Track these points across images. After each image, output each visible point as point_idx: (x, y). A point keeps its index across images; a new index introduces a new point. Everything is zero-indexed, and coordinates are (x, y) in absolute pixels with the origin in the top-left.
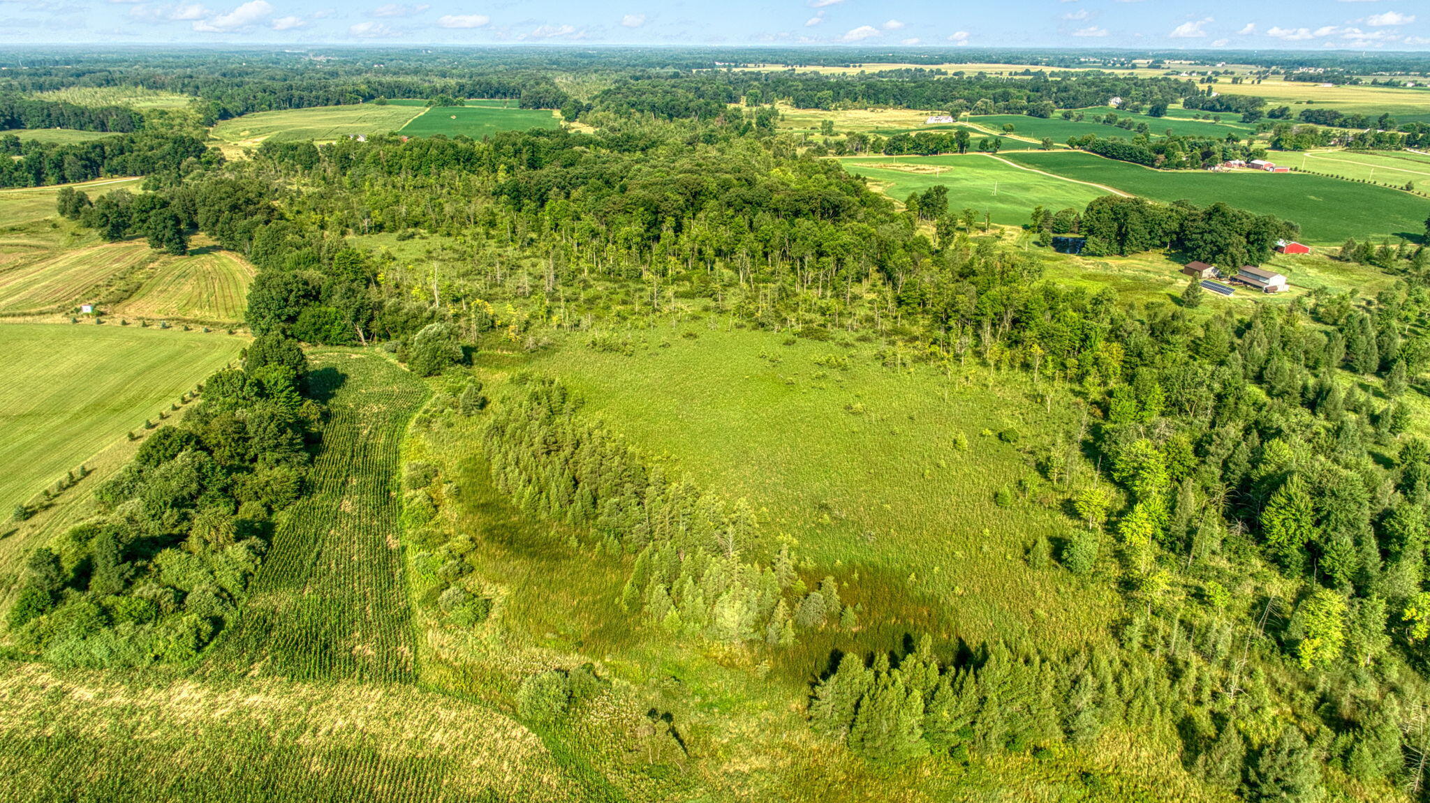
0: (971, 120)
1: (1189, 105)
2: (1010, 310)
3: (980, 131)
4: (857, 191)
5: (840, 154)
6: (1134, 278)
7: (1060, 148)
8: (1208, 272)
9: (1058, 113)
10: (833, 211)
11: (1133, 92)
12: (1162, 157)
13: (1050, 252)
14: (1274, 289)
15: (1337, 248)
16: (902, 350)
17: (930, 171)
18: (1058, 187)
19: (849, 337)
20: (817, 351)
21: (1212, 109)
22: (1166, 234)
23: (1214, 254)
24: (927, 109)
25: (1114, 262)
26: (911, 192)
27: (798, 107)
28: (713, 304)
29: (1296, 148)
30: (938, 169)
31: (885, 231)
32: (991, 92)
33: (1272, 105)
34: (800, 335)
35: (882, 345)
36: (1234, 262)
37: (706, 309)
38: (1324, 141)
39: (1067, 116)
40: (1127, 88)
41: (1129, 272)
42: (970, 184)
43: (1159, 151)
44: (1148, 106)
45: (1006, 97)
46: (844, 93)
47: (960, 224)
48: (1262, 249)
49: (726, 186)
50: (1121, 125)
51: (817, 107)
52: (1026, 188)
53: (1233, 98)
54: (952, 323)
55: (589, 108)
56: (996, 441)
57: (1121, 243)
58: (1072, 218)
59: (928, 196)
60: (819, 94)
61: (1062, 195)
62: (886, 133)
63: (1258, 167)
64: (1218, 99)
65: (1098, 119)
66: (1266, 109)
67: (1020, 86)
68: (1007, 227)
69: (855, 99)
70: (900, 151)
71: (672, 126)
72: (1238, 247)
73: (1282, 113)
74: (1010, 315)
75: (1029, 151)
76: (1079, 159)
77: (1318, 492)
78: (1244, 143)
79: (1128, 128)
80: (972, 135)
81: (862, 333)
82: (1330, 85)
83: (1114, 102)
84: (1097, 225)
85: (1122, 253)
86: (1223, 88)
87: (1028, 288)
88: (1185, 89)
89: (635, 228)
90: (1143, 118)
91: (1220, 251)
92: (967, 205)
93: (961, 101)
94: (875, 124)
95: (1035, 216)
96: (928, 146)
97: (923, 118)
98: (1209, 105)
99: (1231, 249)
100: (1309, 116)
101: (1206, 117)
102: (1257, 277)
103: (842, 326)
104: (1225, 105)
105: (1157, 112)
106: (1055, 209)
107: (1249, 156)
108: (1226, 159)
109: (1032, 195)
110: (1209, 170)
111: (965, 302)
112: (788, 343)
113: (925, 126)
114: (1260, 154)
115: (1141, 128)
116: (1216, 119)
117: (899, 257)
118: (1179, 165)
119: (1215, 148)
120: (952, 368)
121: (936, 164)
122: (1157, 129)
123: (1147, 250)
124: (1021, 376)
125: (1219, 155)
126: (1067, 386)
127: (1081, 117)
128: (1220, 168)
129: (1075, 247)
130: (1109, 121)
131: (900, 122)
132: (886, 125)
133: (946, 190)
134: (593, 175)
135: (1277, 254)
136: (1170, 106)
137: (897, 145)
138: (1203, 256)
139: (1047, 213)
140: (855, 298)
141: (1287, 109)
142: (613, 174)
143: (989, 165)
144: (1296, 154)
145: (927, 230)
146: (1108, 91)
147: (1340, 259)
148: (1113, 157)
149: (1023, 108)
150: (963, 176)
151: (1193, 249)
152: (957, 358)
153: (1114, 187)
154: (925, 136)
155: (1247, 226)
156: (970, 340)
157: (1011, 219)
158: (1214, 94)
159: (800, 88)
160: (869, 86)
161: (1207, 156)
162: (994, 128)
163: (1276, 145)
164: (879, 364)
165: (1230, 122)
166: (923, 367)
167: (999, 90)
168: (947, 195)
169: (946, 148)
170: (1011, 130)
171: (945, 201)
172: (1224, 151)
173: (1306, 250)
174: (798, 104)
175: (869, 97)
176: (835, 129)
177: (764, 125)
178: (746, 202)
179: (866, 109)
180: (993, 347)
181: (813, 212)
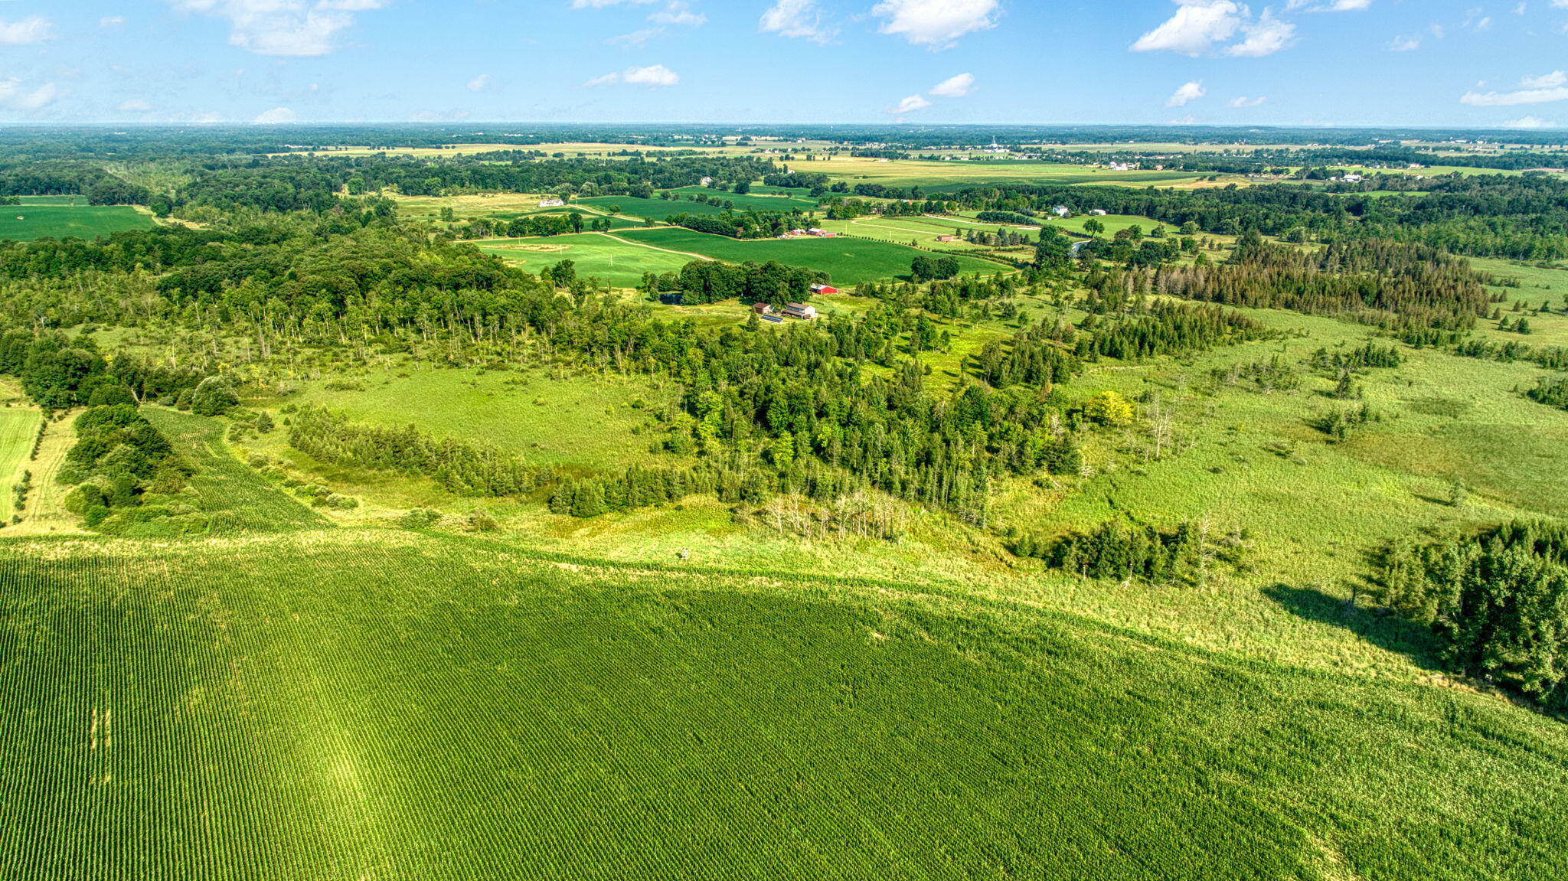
0: (580, 203)
1: (769, 182)
2: (632, 338)
3: (591, 212)
4: (498, 267)
5: (467, 238)
6: (717, 317)
7: (660, 226)
8: (767, 309)
9: (657, 193)
10: (486, 283)
11: (721, 172)
12: (741, 229)
13: (659, 304)
14: (808, 317)
15: (853, 289)
16: (564, 371)
17: (555, 250)
18: (661, 258)
19: (523, 366)
20: (502, 377)
21: (787, 185)
22: (739, 286)
23: (769, 296)
24: (535, 193)
25: (704, 308)
26: (543, 267)
27: (406, 194)
28: (410, 356)
29: (846, 217)
30: (560, 247)
31: (533, 295)
32: (594, 175)
33: (834, 180)
34: (487, 368)
35: (547, 368)
36: (782, 300)
37: (406, 359)
38: (867, 210)
39: (665, 196)
40: (717, 168)
41: (715, 314)
42: (591, 258)
43: (740, 224)
44: (735, 184)
45: (608, 179)
46: (451, 178)
47: (588, 289)
48: (801, 291)
49: (386, 269)
50: (711, 203)
51: (426, 193)
52: (636, 260)
53: (802, 175)
54: (594, 349)
55: (181, 203)
56: (632, 409)
57: (709, 295)
58: (673, 278)
59: (558, 268)
60: (427, 181)
61: (665, 264)
62: (504, 217)
63: (814, 234)
64: (791, 177)
65: (691, 199)
66: (829, 185)
67: (620, 170)
68: (625, 289)
69: (463, 185)
70: (523, 233)
71: (289, 219)
72: (784, 288)
73: (840, 188)
74: (632, 341)
75: (635, 229)
76: (677, 234)
77: (789, 397)
78: (806, 214)
79: (717, 205)
80: (584, 216)
81: (531, 364)
82: (885, 160)
83: (705, 181)
84: (689, 282)
85: (710, 302)
86: (798, 165)
87: (644, 324)
88: (765, 168)
89: (324, 305)
90: (729, 196)
91: (773, 294)
92: (590, 274)
93: (567, 184)
94: (490, 209)
95: (645, 279)
96: (544, 228)
97: (535, 202)
98: (784, 182)
99: (780, 292)
100: (862, 190)
101: (781, 193)
102: (797, 309)
103: (515, 361)
104: (796, 182)
105: (742, 189)
106: (658, 274)
107: (808, 225)
108: (791, 229)
109: (642, 265)
110: (778, 238)
111: (601, 334)
112: (479, 374)
113: (538, 210)
114: (816, 224)
115: (728, 206)
116: (789, 194)
117: (547, 312)
118: (755, 235)
119: (781, 220)
120: (598, 376)
121: (558, 243)
122: (740, 207)
123: (727, 298)
124: (644, 377)
125: (785, 226)
126: (673, 379)
127: (676, 197)
128: (786, 236)
129: (677, 300)
130: (700, 200)
131: (513, 206)
132: (501, 209)
133: (572, 263)
134: (258, 266)
135: (815, 295)
136: (754, 184)
137: (518, 228)
138: (763, 299)
139: (653, 277)
140: (519, 343)
141: (844, 184)
142: (277, 264)
143: (603, 242)
144: (846, 222)
145: (565, 293)
146: (698, 172)
147: (855, 295)
148: (704, 231)
149: (625, 190)
150: (582, 252)
151: (755, 294)
152: (601, 370)
153: (705, 255)
154: (542, 218)
155: (789, 274)
156: (609, 358)
157: (627, 283)
158: (790, 172)
159: (403, 174)
160: (475, 172)
161: (775, 228)
162: (602, 210)
163: (831, 216)
164: (549, 379)
165: (801, 197)
166: (579, 378)
167: (601, 174)
168: (574, 267)
169: (563, 229)
170: (617, 210)
171: (573, 272)
172: (789, 222)
173: (835, 291)
174: (405, 191)
175: (476, 182)
176: (454, 215)
177: (384, 214)
178: (412, 279)
179: (476, 194)
180: (623, 361)
181: (471, 285)
